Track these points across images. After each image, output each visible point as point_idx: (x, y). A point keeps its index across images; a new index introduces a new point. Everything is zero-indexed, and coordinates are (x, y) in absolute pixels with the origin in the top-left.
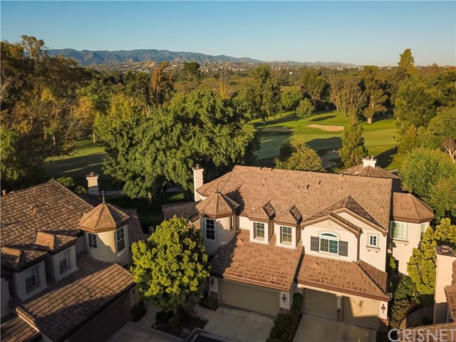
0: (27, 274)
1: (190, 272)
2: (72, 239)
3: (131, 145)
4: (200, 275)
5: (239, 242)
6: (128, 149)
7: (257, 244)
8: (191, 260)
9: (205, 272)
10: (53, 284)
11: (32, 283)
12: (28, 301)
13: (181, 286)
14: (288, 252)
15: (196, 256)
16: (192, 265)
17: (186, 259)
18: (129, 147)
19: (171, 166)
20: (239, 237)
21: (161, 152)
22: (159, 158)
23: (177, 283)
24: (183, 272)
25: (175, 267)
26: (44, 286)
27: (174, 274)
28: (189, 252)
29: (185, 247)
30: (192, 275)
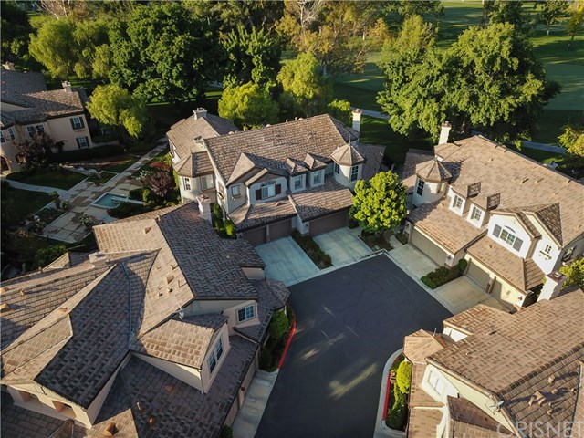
0: (297, 178)
1: (386, 213)
2: (324, 164)
3: (404, 81)
4: (393, 217)
5: (440, 205)
6: (400, 85)
7: (453, 213)
8: (390, 205)
9: (397, 217)
10: (309, 189)
11: (298, 184)
12: (294, 194)
13: (378, 219)
14: (472, 228)
15: (394, 204)
16: (389, 209)
17: (386, 204)
18: (402, 83)
19: (425, 116)
20: (442, 202)
21: (422, 100)
22: (418, 104)
23: (375, 216)
24: (382, 211)
25: (376, 206)
26: (304, 188)
27: (375, 210)
28: (389, 200)
29: (388, 196)
30: (387, 215)
